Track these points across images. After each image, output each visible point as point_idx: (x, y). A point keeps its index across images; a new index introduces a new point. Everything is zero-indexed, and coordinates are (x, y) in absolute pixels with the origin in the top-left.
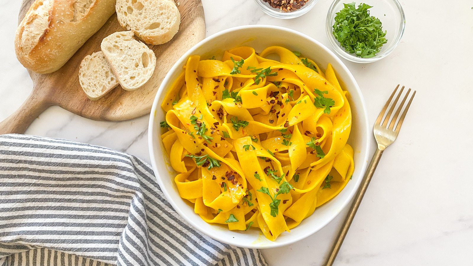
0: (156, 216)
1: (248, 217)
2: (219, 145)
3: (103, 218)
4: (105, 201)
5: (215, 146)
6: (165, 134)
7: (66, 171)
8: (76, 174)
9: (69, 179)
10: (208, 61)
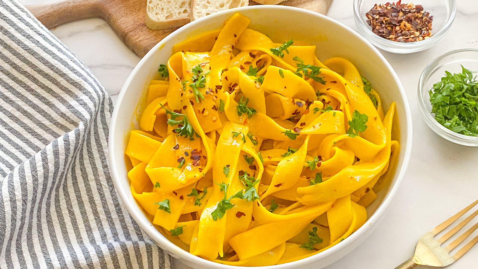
0: (84, 179)
1: (183, 218)
2: (206, 113)
3: (24, 141)
4: (42, 123)
5: (201, 111)
6: (159, 81)
7: (29, 60)
8: (36, 71)
9: (25, 73)
10: (256, 33)
